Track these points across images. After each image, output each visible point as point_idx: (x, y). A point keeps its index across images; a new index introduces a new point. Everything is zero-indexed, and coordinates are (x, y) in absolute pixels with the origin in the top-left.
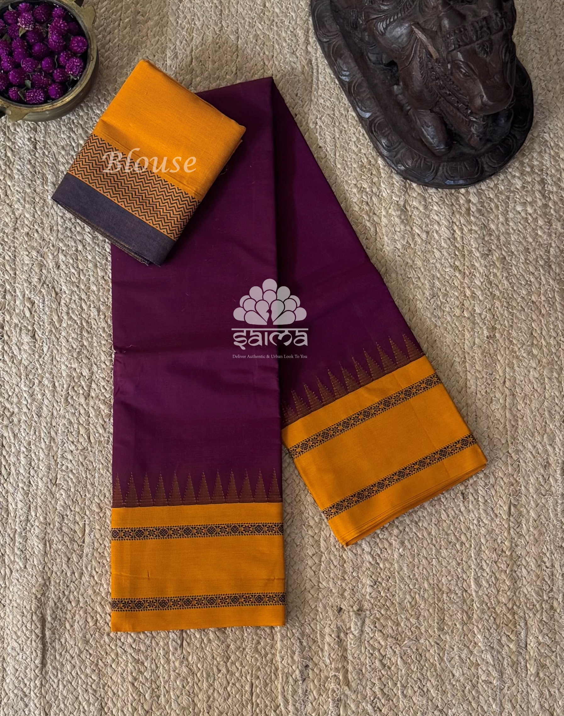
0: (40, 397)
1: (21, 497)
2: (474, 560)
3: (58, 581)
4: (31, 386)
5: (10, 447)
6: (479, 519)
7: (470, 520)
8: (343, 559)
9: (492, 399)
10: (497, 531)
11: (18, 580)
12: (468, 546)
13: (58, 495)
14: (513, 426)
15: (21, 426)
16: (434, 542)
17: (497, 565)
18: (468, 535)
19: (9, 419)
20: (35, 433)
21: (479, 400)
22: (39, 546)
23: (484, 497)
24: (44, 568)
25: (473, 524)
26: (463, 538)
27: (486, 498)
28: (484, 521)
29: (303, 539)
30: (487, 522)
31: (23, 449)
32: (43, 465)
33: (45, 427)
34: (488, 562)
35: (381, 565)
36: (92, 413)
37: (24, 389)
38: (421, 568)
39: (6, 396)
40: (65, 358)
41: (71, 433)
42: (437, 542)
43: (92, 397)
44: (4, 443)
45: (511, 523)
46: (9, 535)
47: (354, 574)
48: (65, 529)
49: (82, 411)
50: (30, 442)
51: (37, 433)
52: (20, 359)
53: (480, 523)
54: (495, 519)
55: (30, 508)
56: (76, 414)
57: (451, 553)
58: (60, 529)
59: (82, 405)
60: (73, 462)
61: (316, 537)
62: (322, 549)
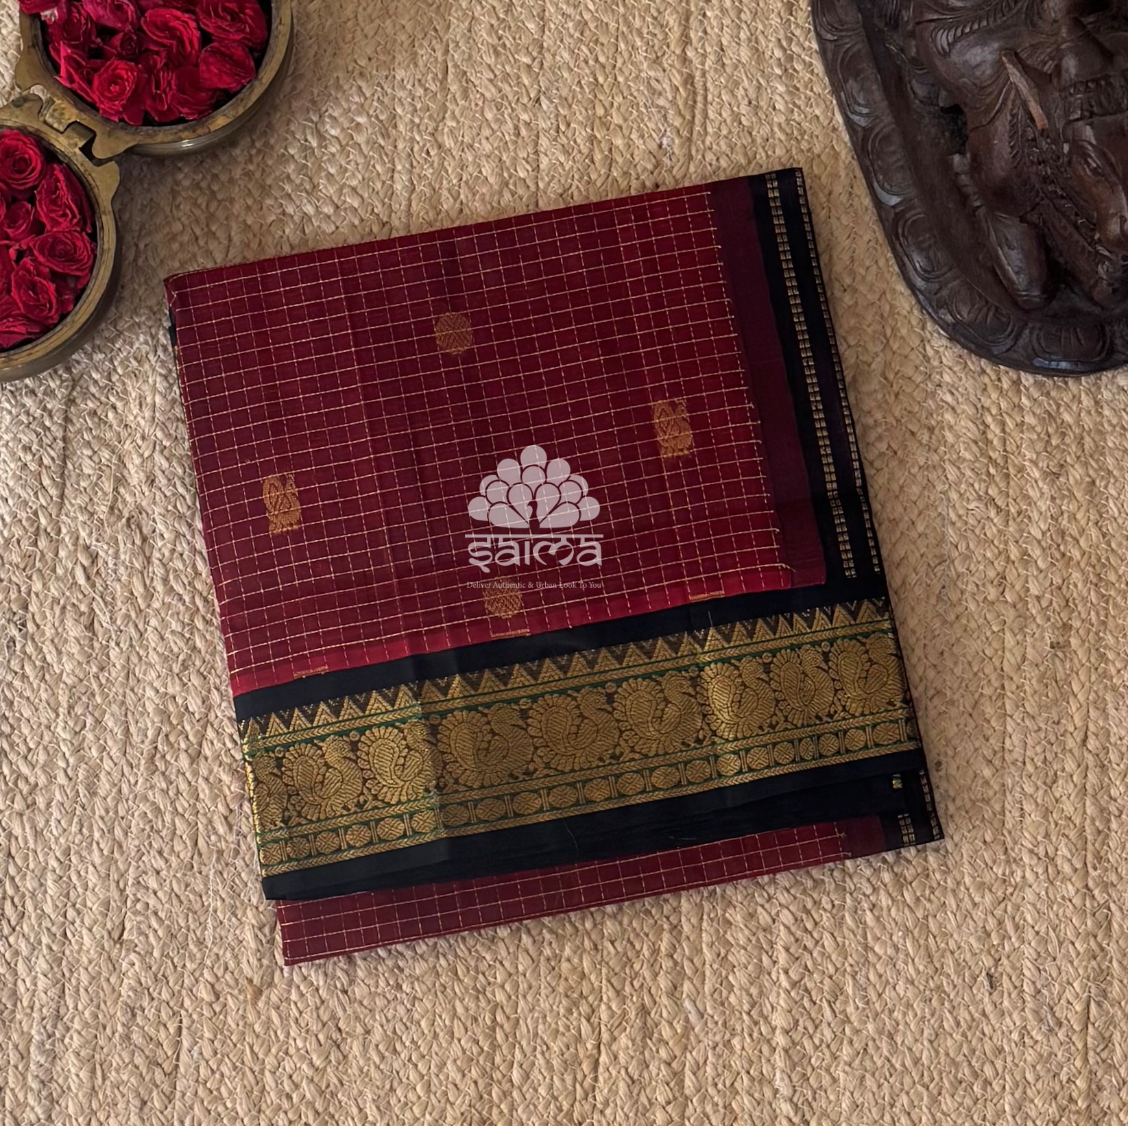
0: (94, 753)
1: (45, 966)
4: (77, 729)
5: (26, 858)
7: (1003, 1033)
8: (732, 1111)
9: (1056, 774)
10: (1060, 1054)
12: (997, 1089)
13: (125, 966)
14: (1099, 832)
15: (51, 814)
16: (926, 1079)
18: (999, 1064)
19: (25, 799)
20: (80, 829)
22: (81, 1075)
23: (1034, 983)
25: (1009, 1040)
26: (987, 1070)
27: (1038, 985)
28: (1034, 1033)
29: (648, 1067)
30: (1039, 1038)
31: (53, 863)
32: (94, 899)
33: (102, 818)
36: (204, 791)
37: (64, 736)
39: (23, 749)
40: (154, 675)
41: (158, 832)
43: (206, 759)
44: (13, 851)
45: (1089, 1040)
46: (16, 1047)
48: (136, 1037)
49: (183, 787)
50: (69, 848)
51: (84, 830)
52: (58, 671)
53: (1025, 1039)
54: (1056, 1029)
55: (64, 992)
56: (170, 793)
57: (961, 1104)
58: (127, 1037)
59: (184, 774)
60: (160, 894)
61: (674, 1065)
62: (687, 1092)
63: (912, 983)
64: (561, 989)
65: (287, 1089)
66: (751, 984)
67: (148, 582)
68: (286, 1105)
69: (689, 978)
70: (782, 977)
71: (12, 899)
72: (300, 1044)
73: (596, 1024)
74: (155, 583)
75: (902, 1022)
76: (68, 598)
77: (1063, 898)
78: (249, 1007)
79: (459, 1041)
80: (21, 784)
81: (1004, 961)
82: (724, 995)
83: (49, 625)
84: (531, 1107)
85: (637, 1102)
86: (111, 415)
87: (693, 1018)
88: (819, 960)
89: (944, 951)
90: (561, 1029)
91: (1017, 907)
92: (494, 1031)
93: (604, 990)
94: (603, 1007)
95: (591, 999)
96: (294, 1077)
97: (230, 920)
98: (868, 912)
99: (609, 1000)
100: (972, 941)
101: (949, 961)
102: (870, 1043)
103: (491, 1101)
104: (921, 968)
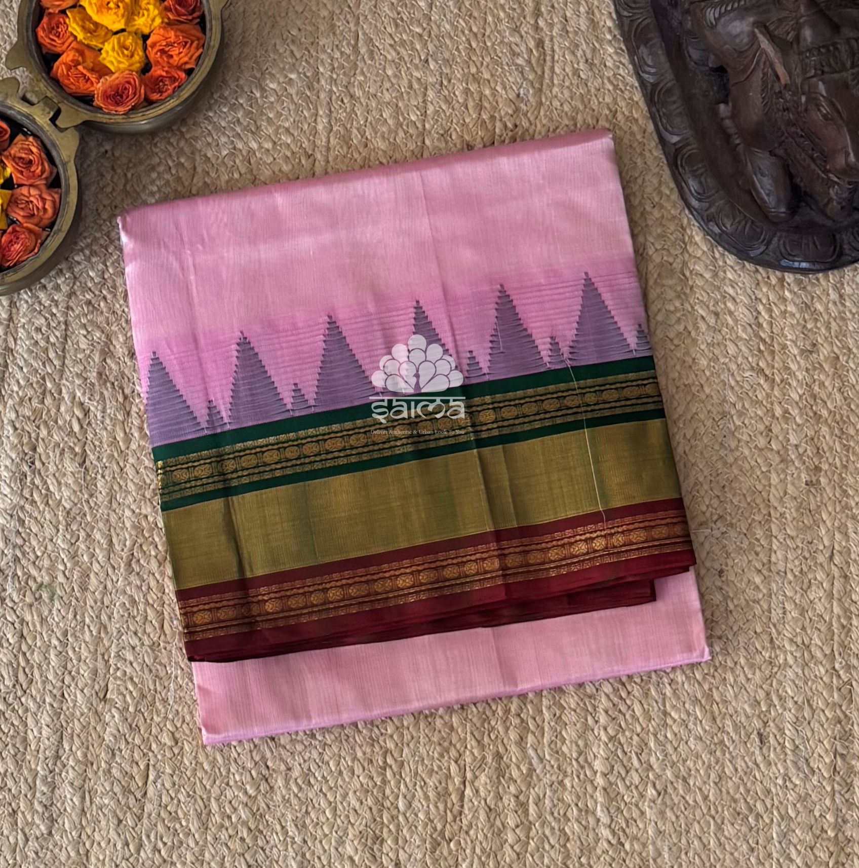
0: (86, 558)
1: (48, 719)
2: (777, 844)
3: (101, 858)
4: (73, 541)
5: (35, 639)
6: (786, 777)
7: (771, 778)
8: (565, 834)
9: (810, 581)
10: (813, 796)
11: (37, 853)
12: (767, 821)
13: (108, 718)
14: (843, 627)
15: (53, 605)
16: (713, 812)
17: (814, 854)
18: (768, 803)
19: (34, 594)
20: (75, 616)
21: (790, 583)
22: (75, 799)
23: (793, 741)
24: (80, 836)
25: (776, 784)
26: (759, 806)
27: (797, 743)
28: (793, 779)
29: (501, 798)
30: (798, 782)
31: (55, 642)
32: (85, 668)
33: (92, 608)
34: (798, 847)
35: (627, 846)
37: (63, 546)
38: (691, 854)
39: (32, 557)
40: (131, 500)
41: (134, 617)
42: (717, 812)
44: (25, 632)
45: (836, 786)
46: (26, 780)
47: (583, 860)
48: (115, 772)
49: (153, 584)
50: (67, 631)
51: (78, 617)
52: (58, 498)
53: (787, 783)
54: (811, 777)
55: (62, 738)
56: (143, 588)
57: (739, 831)
58: (109, 771)
59: (154, 574)
60: (135, 665)
61: (521, 797)
62: (531, 818)
63: (701, 739)
64: (435, 739)
65: (228, 811)
66: (579, 738)
67: (127, 431)
68: (227, 824)
69: (532, 732)
70: (602, 733)
71: (24, 669)
72: (237, 778)
73: (462, 766)
74: (133, 430)
75: (693, 769)
76: (66, 442)
77: (816, 676)
78: (200, 750)
79: (358, 777)
80: (31, 583)
81: (771, 724)
82: (558, 746)
83: (52, 464)
84: (413, 828)
85: (492, 826)
86: (102, 304)
87: (535, 761)
88: (630, 721)
89: (725, 714)
90: (436, 769)
91: (780, 683)
92: (385, 770)
93: (469, 739)
94: (468, 753)
95: (458, 746)
96: (233, 802)
97: (187, 684)
98: (667, 686)
99: (472, 747)
100: (746, 707)
101: (728, 722)
102: (669, 785)
103: (383, 823)
104: (707, 728)
